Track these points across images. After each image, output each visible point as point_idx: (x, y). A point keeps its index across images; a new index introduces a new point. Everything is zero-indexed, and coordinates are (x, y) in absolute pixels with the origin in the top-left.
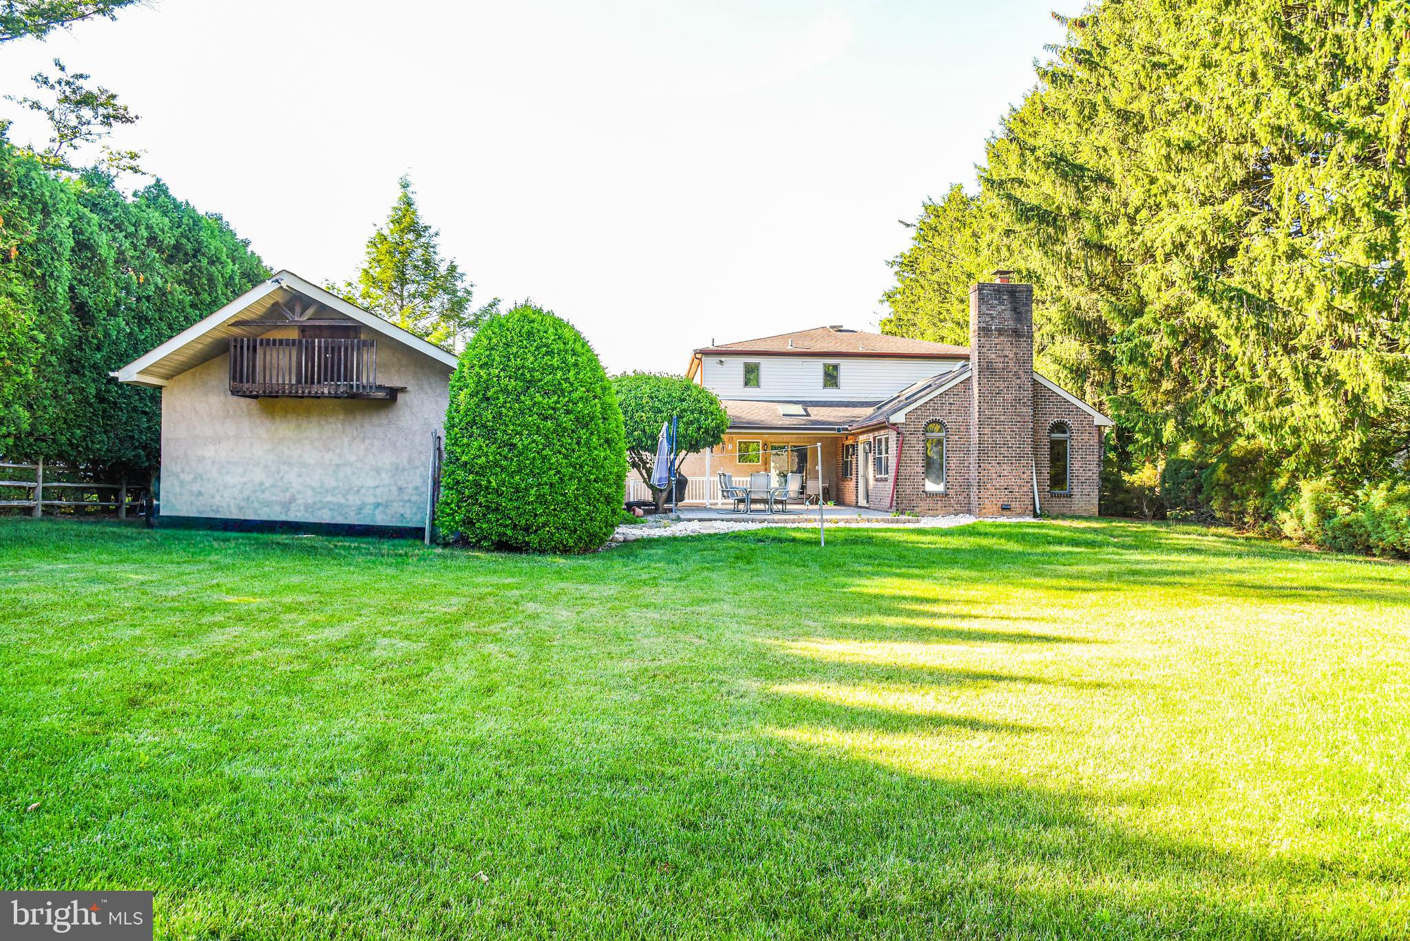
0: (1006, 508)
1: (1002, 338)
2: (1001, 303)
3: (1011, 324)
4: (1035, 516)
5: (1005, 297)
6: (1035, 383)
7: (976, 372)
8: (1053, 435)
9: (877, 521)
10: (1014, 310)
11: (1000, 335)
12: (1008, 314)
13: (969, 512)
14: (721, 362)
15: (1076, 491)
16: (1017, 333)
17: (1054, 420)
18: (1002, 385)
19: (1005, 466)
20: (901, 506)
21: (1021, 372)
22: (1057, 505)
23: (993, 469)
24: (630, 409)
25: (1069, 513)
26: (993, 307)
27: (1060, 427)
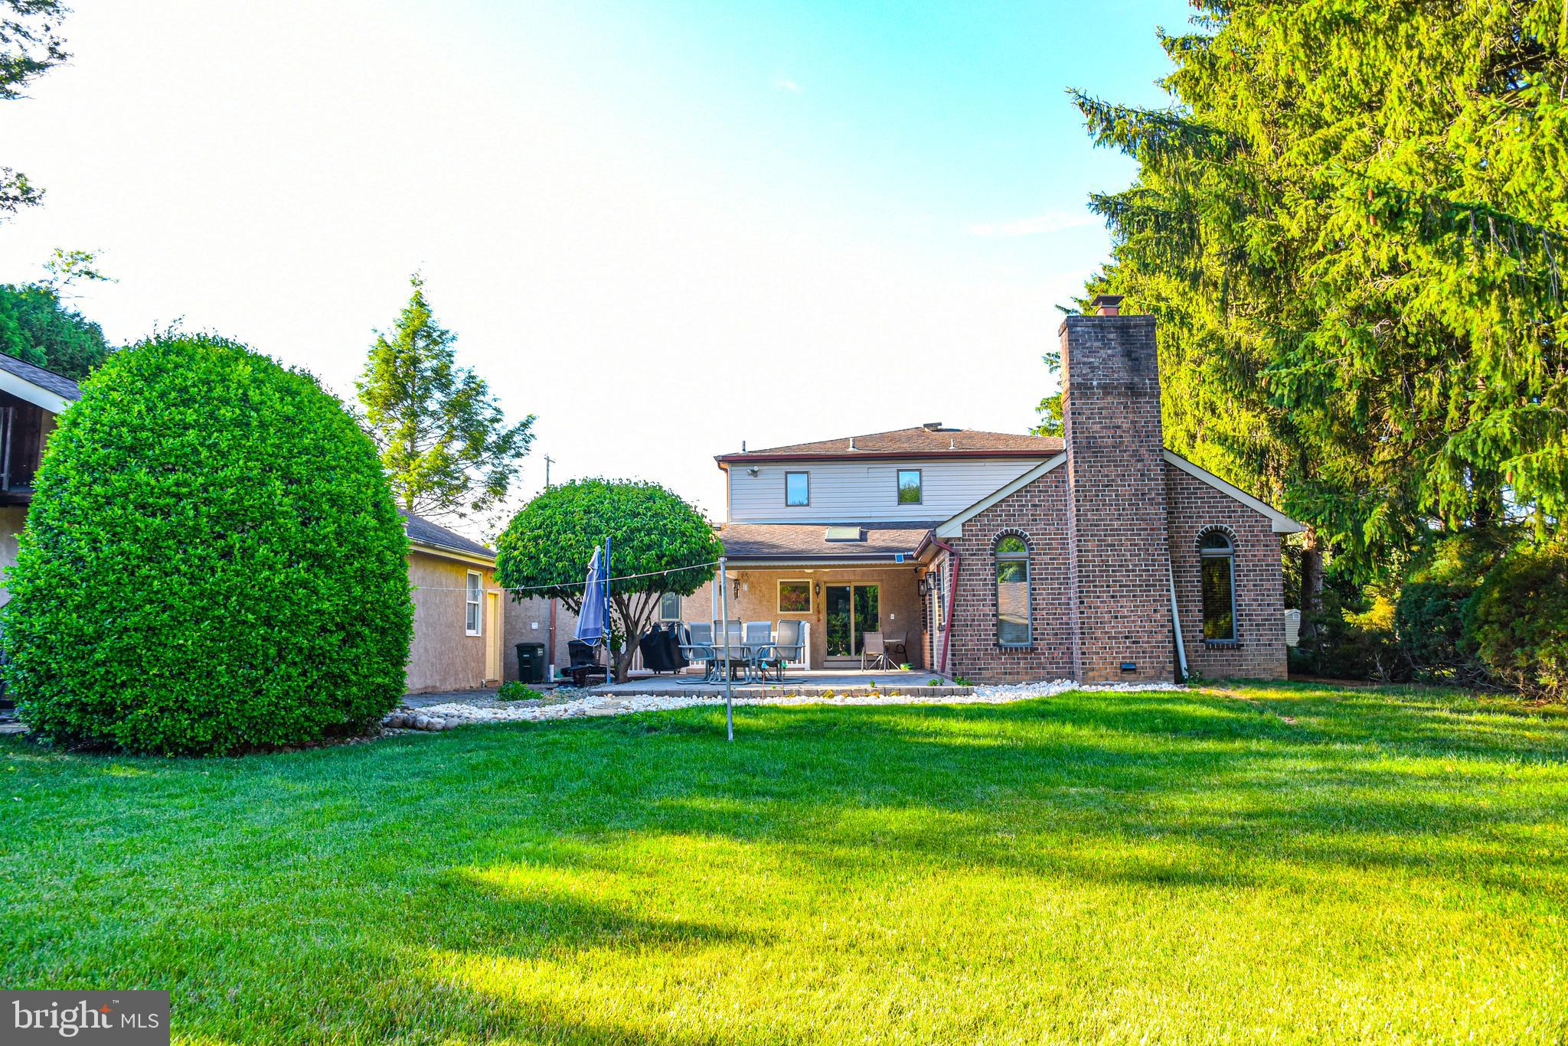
0: (1128, 671)
1: (1109, 399)
2: (1106, 345)
3: (1124, 377)
4: (1179, 680)
5: (1112, 336)
6: (1168, 467)
7: (1071, 456)
8: (1206, 550)
9: (900, 693)
10: (1128, 354)
11: (1106, 394)
12: (1118, 362)
13: (1071, 676)
14: (753, 471)
15: (1249, 639)
16: (1133, 391)
17: (1204, 525)
18: (1113, 472)
19: (1124, 602)
20: (960, 669)
21: (1143, 451)
22: (1216, 662)
23: (1103, 606)
24: (555, 529)
25: (1238, 675)
26: (1092, 352)
27: (1215, 538)
